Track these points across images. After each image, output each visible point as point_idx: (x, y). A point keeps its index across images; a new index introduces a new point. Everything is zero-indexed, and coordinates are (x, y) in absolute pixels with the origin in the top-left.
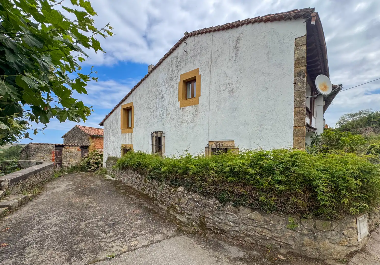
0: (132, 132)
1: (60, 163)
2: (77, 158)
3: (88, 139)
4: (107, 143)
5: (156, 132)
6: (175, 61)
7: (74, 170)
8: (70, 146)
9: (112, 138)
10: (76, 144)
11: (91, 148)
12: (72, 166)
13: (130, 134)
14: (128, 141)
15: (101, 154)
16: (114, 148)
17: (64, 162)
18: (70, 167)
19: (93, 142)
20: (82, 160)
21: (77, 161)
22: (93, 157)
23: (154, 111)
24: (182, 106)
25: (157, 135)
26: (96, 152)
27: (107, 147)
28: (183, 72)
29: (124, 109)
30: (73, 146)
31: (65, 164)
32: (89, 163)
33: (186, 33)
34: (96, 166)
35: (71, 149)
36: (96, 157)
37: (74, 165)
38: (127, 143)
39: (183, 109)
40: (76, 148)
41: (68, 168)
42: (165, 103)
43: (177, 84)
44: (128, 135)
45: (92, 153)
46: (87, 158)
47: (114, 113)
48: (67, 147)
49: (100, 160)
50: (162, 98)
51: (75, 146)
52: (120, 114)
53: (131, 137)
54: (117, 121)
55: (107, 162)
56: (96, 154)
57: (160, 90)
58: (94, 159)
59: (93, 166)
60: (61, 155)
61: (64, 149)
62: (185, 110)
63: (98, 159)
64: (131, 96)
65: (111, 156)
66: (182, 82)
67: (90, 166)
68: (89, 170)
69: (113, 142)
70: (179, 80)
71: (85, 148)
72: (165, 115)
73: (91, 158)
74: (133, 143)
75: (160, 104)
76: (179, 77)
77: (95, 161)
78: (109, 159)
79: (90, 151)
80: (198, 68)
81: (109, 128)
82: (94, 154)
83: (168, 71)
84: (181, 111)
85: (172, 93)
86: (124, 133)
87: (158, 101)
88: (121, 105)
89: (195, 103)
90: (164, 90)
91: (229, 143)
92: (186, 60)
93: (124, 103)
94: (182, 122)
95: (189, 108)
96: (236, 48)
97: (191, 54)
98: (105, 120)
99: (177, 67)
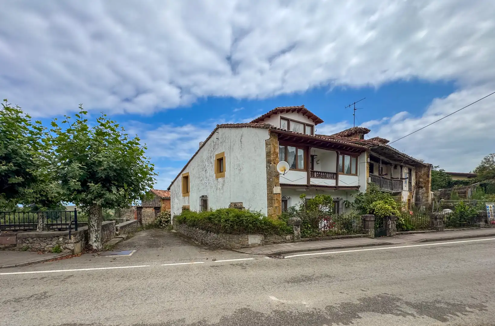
0: (189, 196)
1: (140, 221)
2: (152, 218)
3: (160, 202)
4: (173, 205)
5: (203, 196)
6: (212, 144)
7: (150, 227)
8: (146, 207)
9: (176, 199)
10: (151, 206)
11: (162, 209)
12: (148, 223)
13: (188, 197)
14: (187, 203)
15: (169, 214)
16: (178, 208)
17: (143, 221)
18: (147, 224)
19: (163, 204)
20: (156, 219)
21: (152, 220)
22: (164, 217)
23: (201, 180)
24: (217, 178)
25: (203, 198)
26: (166, 212)
27: (173, 207)
28: (216, 153)
29: (183, 177)
30: (148, 207)
31: (143, 222)
32: (161, 222)
33: (218, 125)
34: (166, 224)
35: (148, 210)
36: (166, 216)
37: (150, 223)
38: (186, 204)
40: (151, 209)
41: (146, 225)
42: (208, 175)
43: (214, 160)
44: (186, 198)
45: (163, 213)
46: (159, 217)
47: (177, 180)
48: (144, 208)
49: (169, 219)
50: (206, 171)
51: (151, 207)
52: (181, 181)
53: (189, 199)
54: (179, 187)
55: (173, 220)
56: (166, 214)
57: (205, 164)
58: (164, 218)
59: (164, 224)
60: (141, 215)
61: (143, 210)
62: (218, 180)
63: (167, 218)
64: (188, 167)
65: (176, 214)
66: (216, 160)
67: (161, 224)
68: (161, 227)
69: (177, 204)
70: (214, 159)
71: (157, 209)
72: (208, 184)
73: (162, 217)
74: (190, 205)
75: (205, 175)
76: (215, 156)
77: (166, 220)
78: (175, 217)
79: (162, 211)
80: (224, 152)
81: (174, 192)
82: (164, 214)
83: (209, 151)
84: (216, 181)
85: (211, 168)
86: (184, 196)
87: (204, 173)
88: (182, 174)
89: (223, 176)
90: (207, 165)
91: (240, 204)
92: (218, 144)
93: (184, 173)
94: (217, 189)
95: (220, 180)
96: (241, 141)
97: (221, 140)
98: (171, 185)
99: (213, 149)
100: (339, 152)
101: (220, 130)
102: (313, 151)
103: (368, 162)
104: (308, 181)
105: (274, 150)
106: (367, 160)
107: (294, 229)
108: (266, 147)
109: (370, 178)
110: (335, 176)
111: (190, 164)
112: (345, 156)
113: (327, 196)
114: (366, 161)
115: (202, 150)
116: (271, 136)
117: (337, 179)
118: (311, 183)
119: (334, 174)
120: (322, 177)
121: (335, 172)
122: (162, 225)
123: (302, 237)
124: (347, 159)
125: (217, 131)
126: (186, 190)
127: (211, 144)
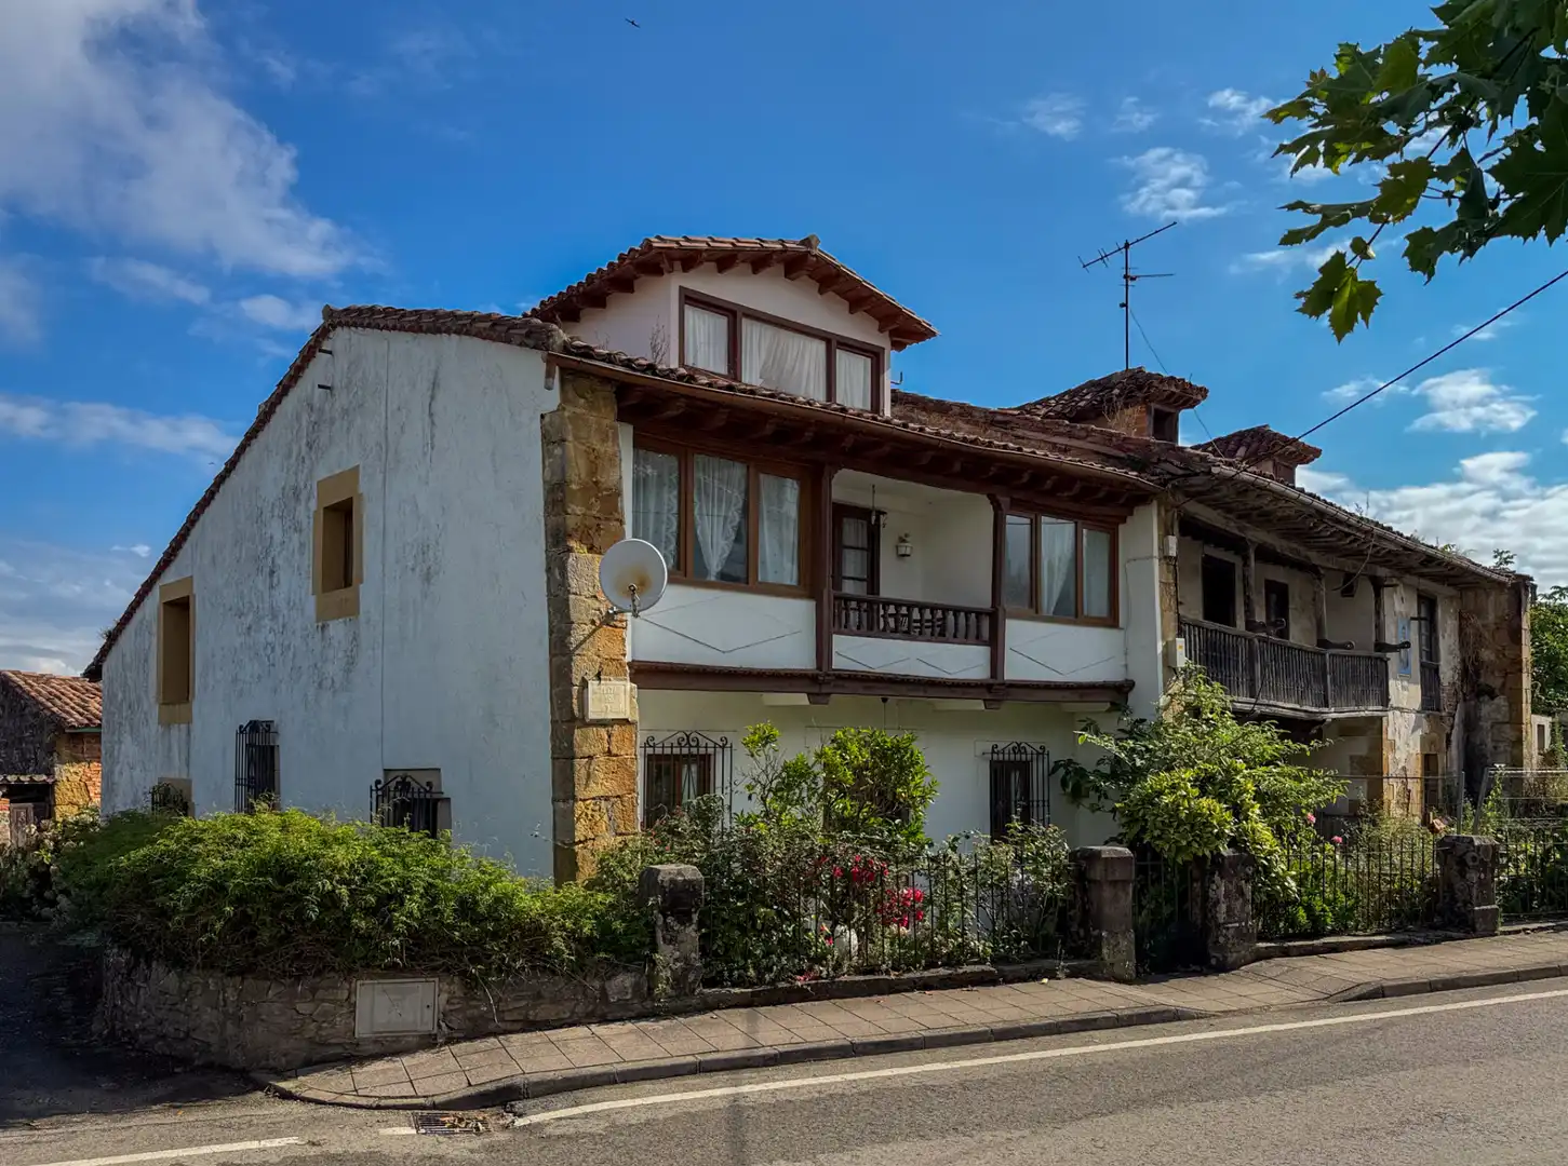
0: (189, 722)
3: (51, 750)
5: (254, 726)
6: (304, 418)
9: (127, 738)
13: (183, 726)
14: (176, 761)
16: (135, 795)
19: (76, 761)
23: (249, 628)
24: (324, 617)
25: (255, 738)
27: (111, 789)
28: (322, 473)
29: (166, 605)
38: (175, 773)
39: (323, 627)
42: (280, 596)
43: (308, 511)
44: (178, 733)
47: (135, 619)
50: (272, 573)
52: (155, 626)
53: (188, 741)
54: (146, 661)
57: (268, 535)
62: (328, 634)
64: (187, 547)
66: (322, 511)
69: (132, 769)
70: (313, 505)
71: (31, 796)
72: (278, 650)
74: (192, 775)
75: (266, 595)
76: (315, 486)
79: (60, 811)
80: (358, 466)
81: (120, 696)
83: (289, 456)
84: (318, 636)
85: (297, 556)
86: (166, 723)
87: (261, 582)
88: (159, 583)
89: (350, 610)
90: (278, 537)
91: (423, 779)
92: (332, 422)
93: (169, 577)
94: (320, 685)
95: (337, 628)
96: (431, 415)
97: (342, 400)
98: (104, 652)
99: (309, 446)
100: (1004, 500)
101: (341, 338)
102: (848, 486)
103: (1165, 558)
104: (823, 650)
105: (593, 472)
106: (1163, 547)
107: (659, 935)
108: (546, 454)
109: (1180, 641)
110: (986, 627)
111: (198, 526)
112: (1044, 519)
113: (890, 739)
114: (1156, 553)
115: (256, 445)
116: (571, 395)
117: (995, 642)
118: (838, 663)
119: (979, 613)
120: (907, 632)
121: (985, 602)
122: (53, 903)
123: (709, 983)
124: (1058, 536)
125: (326, 346)
126: (177, 686)
127: (298, 418)
